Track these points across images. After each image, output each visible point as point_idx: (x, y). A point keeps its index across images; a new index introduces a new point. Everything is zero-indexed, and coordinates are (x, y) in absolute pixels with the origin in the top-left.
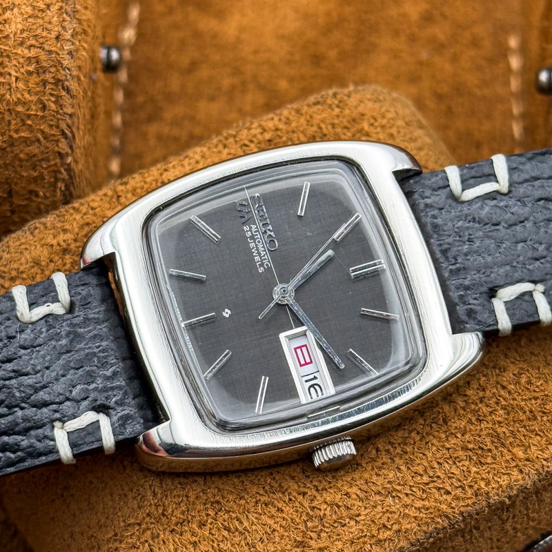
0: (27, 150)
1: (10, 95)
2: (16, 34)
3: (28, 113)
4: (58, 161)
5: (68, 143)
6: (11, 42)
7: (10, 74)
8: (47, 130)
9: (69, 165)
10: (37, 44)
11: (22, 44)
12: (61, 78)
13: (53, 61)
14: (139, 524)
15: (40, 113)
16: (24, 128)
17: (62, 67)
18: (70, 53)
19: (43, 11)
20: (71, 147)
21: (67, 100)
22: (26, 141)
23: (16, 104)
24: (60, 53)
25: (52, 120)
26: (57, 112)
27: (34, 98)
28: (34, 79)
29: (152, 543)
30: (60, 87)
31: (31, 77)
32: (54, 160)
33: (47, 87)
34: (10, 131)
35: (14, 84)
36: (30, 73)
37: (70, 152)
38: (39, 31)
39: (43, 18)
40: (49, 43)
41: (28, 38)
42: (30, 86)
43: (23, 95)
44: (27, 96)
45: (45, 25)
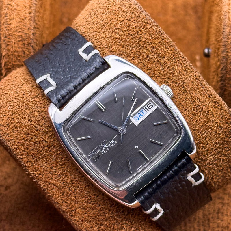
1: (13, 49)
2: (14, 28)
3: (18, 55)
6: (12, 31)
7: (12, 42)
10: (21, 31)
11: (16, 31)
12: (30, 43)
13: (27, 37)
15: (23, 55)
16: (18, 61)
17: (30, 39)
18: (33, 34)
19: (23, 20)
21: (32, 50)
23: (15, 52)
24: (29, 34)
25: (27, 58)
26: (29, 55)
27: (21, 50)
28: (21, 43)
30: (30, 46)
33: (25, 46)
34: (12, 62)
35: (14, 45)
36: (19, 41)
38: (22, 27)
39: (23, 22)
40: (25, 30)
41: (19, 29)
42: (20, 45)
43: (17, 49)
44: (18, 49)
45: (25, 24)
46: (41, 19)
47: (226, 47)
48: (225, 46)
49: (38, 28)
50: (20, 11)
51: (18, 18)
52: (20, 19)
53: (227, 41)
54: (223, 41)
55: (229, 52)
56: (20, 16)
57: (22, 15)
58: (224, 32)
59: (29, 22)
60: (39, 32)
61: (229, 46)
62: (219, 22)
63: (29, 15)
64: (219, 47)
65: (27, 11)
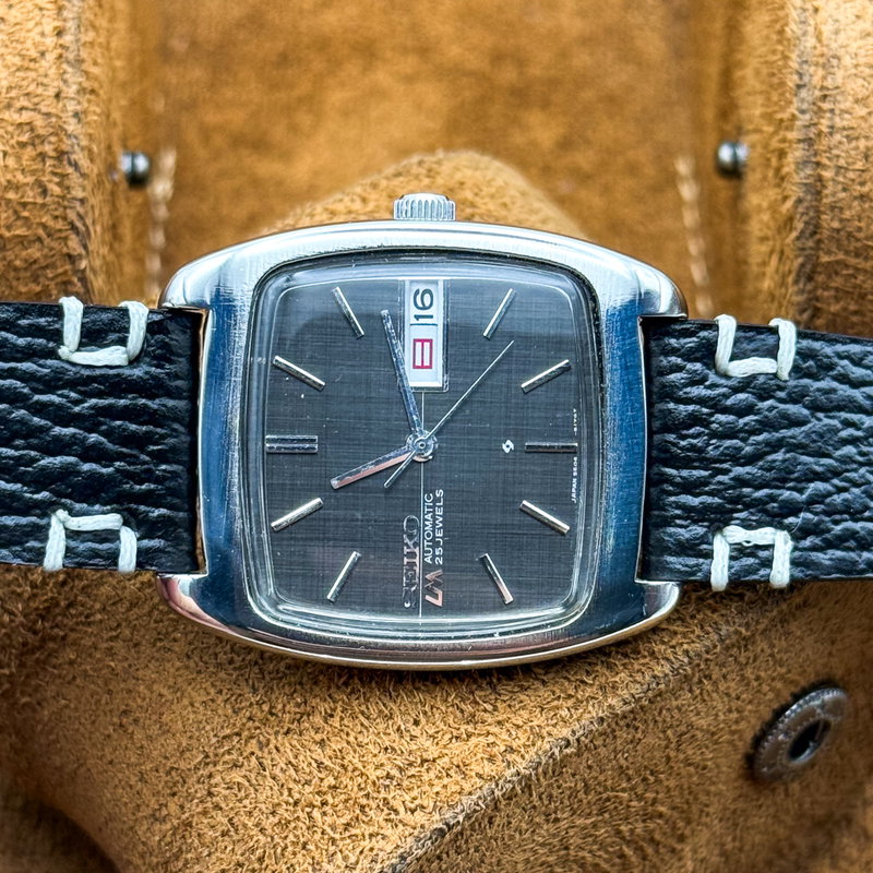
0: (24, 253)
3: (23, 200)
4: (68, 267)
5: (81, 241)
8: (51, 223)
9: (84, 271)
10: (30, 106)
11: (9, 106)
12: (66, 150)
13: (52, 127)
14: (238, 734)
15: (40, 200)
16: (19, 223)
17: (66, 134)
18: (76, 115)
19: (33, 60)
20: (85, 247)
21: (75, 179)
22: (22, 241)
23: (6, 189)
24: (62, 115)
25: (56, 209)
26: (63, 197)
27: (30, 179)
28: (29, 152)
29: (260, 755)
30: (65, 162)
31: (23, 151)
32: (62, 266)
33: (48, 164)
36: (23, 145)
37: (84, 252)
38: (32, 88)
39: (36, 70)
40: (46, 102)
41: (18, 98)
42: (24, 163)
43: (15, 176)
44: (20, 177)
45: (40, 79)
46: (103, 54)
47: (811, 145)
48: (809, 141)
49: (93, 91)
50: (18, 27)
51: (14, 55)
52: (23, 57)
53: (815, 124)
54: (798, 123)
55: (825, 167)
56: (19, 47)
57: (29, 44)
58: (799, 87)
59: (58, 68)
60: (98, 105)
61: (824, 142)
62: (780, 48)
63: (55, 39)
64: (782, 146)
65: (49, 25)
